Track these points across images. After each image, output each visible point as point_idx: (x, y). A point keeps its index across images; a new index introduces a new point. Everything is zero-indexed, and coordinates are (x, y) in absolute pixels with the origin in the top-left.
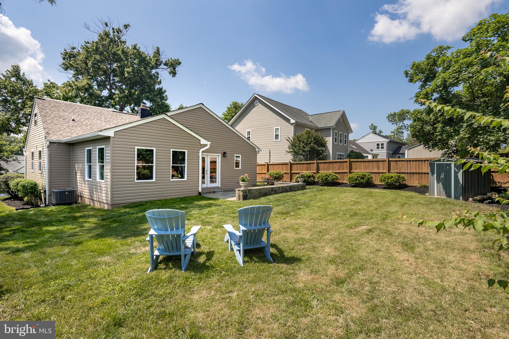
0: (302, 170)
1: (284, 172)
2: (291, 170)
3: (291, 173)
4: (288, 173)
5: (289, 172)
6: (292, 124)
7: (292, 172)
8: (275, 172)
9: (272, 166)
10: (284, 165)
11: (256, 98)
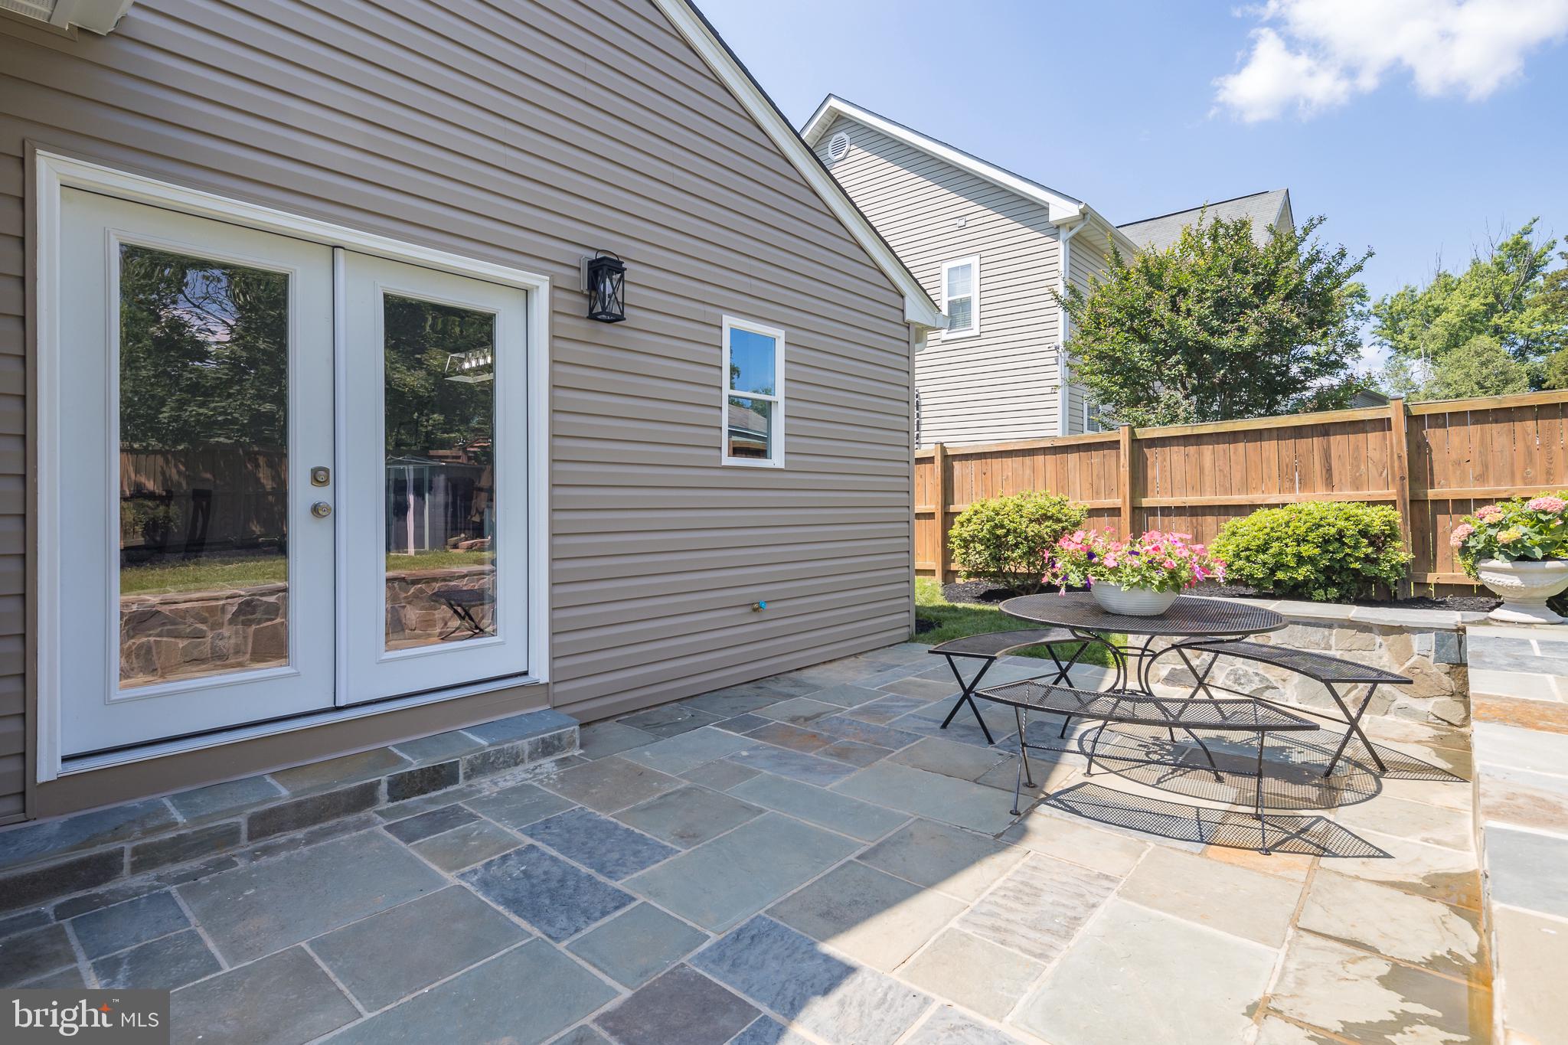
0: (1246, 487)
1: (1089, 504)
2: (1139, 481)
3: (1136, 510)
4: (1115, 512)
5: (1120, 499)
6: (1055, 230)
7: (1146, 502)
8: (1029, 508)
9: (974, 464)
10: (1073, 458)
11: (839, 120)
